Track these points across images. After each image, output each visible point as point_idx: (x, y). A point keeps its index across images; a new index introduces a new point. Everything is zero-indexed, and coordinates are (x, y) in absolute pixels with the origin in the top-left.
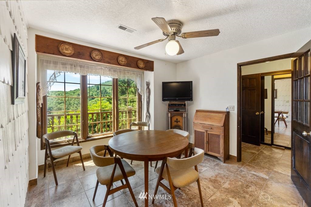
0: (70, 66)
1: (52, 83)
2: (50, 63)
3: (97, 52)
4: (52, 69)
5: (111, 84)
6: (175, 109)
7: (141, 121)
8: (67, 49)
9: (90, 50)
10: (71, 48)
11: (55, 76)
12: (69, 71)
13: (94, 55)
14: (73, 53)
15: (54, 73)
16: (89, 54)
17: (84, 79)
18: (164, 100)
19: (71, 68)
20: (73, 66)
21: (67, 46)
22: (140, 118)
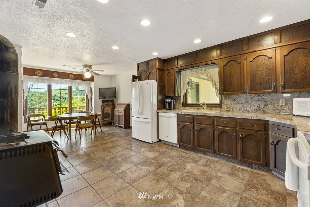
0: (41, 80)
1: (31, 89)
2: (30, 79)
3: (56, 73)
4: (31, 82)
5: (67, 89)
6: (106, 103)
7: (88, 110)
8: (39, 73)
9: (52, 72)
10: (41, 72)
11: (32, 85)
12: (40, 82)
13: (54, 75)
14: (42, 74)
15: (32, 84)
16: (51, 74)
17: (49, 87)
18: (100, 98)
19: (42, 81)
20: (43, 80)
21: (39, 71)
22: (88, 109)
